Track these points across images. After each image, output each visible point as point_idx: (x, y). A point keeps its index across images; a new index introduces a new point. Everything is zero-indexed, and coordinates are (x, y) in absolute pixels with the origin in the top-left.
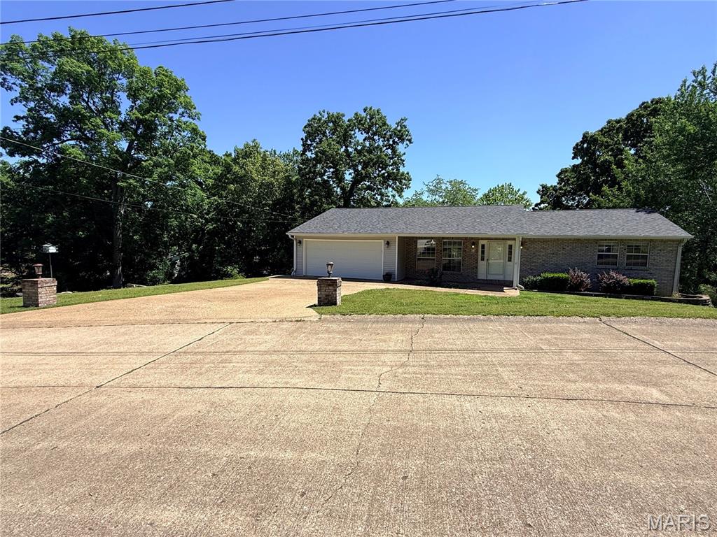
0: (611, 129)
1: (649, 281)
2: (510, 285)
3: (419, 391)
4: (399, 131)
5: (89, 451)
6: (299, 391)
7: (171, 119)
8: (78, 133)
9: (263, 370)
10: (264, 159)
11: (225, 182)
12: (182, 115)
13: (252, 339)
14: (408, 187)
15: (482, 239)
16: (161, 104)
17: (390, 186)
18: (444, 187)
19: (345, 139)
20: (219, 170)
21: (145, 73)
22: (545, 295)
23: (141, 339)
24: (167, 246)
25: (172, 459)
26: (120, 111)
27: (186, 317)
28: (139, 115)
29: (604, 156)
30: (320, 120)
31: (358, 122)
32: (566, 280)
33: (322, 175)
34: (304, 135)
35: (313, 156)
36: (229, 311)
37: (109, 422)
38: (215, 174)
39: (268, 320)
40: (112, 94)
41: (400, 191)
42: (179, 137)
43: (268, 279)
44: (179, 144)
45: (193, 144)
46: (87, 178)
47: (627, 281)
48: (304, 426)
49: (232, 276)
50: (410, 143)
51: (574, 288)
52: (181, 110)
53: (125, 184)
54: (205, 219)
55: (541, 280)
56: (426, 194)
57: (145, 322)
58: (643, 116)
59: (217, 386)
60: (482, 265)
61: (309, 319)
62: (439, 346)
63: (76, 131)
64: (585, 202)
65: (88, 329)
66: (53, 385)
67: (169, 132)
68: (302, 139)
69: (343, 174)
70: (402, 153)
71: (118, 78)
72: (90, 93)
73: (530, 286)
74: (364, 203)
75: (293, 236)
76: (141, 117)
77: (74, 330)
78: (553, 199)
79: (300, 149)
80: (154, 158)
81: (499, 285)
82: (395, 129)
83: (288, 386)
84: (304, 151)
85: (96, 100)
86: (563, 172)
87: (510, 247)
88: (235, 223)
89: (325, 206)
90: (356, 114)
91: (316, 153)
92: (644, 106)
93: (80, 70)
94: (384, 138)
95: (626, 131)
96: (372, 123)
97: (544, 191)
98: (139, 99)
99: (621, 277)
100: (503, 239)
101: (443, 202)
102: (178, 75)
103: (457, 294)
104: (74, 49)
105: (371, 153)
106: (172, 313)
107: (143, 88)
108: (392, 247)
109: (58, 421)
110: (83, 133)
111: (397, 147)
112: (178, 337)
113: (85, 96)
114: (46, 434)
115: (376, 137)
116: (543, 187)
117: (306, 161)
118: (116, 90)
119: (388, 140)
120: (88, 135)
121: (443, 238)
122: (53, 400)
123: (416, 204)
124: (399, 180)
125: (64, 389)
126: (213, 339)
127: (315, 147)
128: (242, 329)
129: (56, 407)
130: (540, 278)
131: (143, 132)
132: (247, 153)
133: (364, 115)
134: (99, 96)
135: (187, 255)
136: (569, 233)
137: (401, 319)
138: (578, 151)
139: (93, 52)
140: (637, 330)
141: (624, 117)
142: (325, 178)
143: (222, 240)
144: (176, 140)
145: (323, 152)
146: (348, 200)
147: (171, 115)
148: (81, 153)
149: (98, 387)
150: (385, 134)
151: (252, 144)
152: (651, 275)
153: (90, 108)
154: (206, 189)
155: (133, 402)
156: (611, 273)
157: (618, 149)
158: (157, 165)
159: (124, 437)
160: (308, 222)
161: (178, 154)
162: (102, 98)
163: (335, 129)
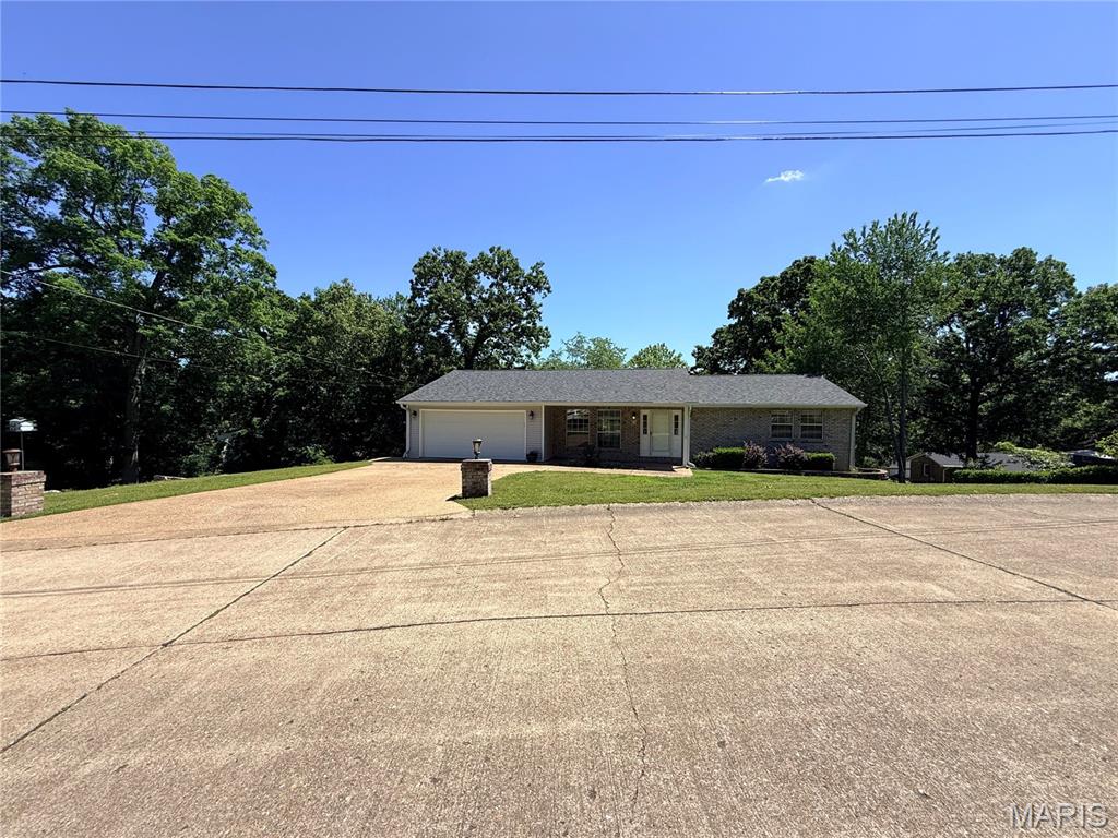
0: (765, 286)
1: (827, 455)
2: (679, 463)
3: (663, 610)
4: (535, 277)
5: (192, 766)
6: (501, 623)
7: (223, 245)
8: (73, 257)
9: (430, 596)
10: (359, 305)
11: (301, 333)
12: (240, 241)
13: (390, 550)
14: (547, 346)
15: (644, 408)
16: (210, 225)
17: (524, 343)
18: (586, 347)
19: (468, 284)
20: (293, 317)
21: (186, 181)
22: (722, 474)
23: (211, 560)
24: (213, 420)
25: (351, 761)
26: (144, 231)
27: (273, 522)
28: (176, 237)
29: (761, 316)
30: (434, 258)
31: (483, 264)
32: (742, 455)
33: (436, 328)
34: (414, 277)
35: (426, 303)
36: (336, 509)
37: (211, 707)
38: (286, 322)
39: (401, 521)
40: (133, 207)
41: (536, 350)
42: (236, 270)
43: (370, 464)
44: (235, 279)
45: (257, 280)
46: (86, 322)
47: (806, 455)
48: (536, 678)
49: (315, 461)
50: (549, 292)
51: (751, 465)
52: (239, 235)
53: (150, 332)
54: (273, 382)
55: (714, 457)
56: (566, 354)
57: (207, 533)
58: (797, 275)
59: (371, 626)
60: (644, 440)
61: (458, 516)
62: (651, 545)
63: (70, 254)
64: (742, 366)
65: (113, 549)
66: (79, 648)
67: (222, 263)
68: (411, 281)
69: (467, 327)
70: (538, 303)
71: (143, 186)
72: (96, 202)
73: (701, 464)
74: (490, 364)
75: (405, 406)
76: (180, 240)
77: (86, 551)
78: (710, 362)
79: (408, 293)
80: (198, 298)
81: (666, 463)
82: (530, 275)
83: (480, 617)
84: (413, 298)
85: (106, 213)
86: (718, 332)
87: (676, 417)
88: (317, 388)
89: (443, 367)
90: (482, 254)
91: (431, 300)
92: (797, 264)
93: (82, 168)
94: (516, 285)
95: (782, 289)
96: (502, 266)
97: (699, 353)
98: (175, 215)
99: (799, 451)
100: (668, 408)
101: (588, 365)
102: (236, 188)
103: (625, 476)
104: (72, 139)
105: (501, 302)
106: (247, 517)
107: (181, 202)
108: (537, 419)
109: (111, 715)
110: (82, 257)
111: (532, 296)
112: (270, 552)
113: (89, 205)
114: (95, 743)
115: (506, 284)
116: (699, 348)
117: (414, 310)
118: (139, 201)
119: (521, 288)
120: (91, 261)
121: (598, 407)
122: (89, 676)
123: (553, 366)
124: (537, 337)
125: (103, 654)
126: (330, 553)
127: (427, 293)
128: (367, 537)
129: (99, 688)
130: (711, 454)
131: (181, 261)
132: (336, 296)
133: (491, 255)
134: (111, 207)
135: (243, 432)
136: (741, 402)
137: (581, 510)
138: (734, 310)
139: (105, 146)
140: (858, 512)
141: (778, 275)
142: (442, 331)
143: (298, 411)
144: (231, 274)
145: (440, 299)
146: (473, 359)
147: (222, 240)
148: (79, 285)
149: (165, 645)
150: (518, 280)
151: (341, 285)
152: (827, 448)
153: (97, 223)
154: (273, 341)
155: (239, 665)
156: (788, 446)
157: (775, 309)
158: (201, 307)
159: (247, 730)
160: (425, 387)
161: (235, 294)
162: (115, 210)
163: (455, 271)
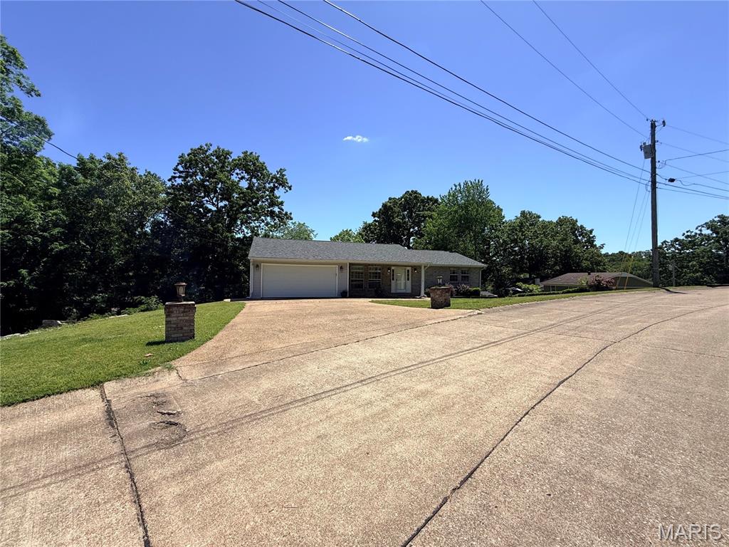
4: (282, 179)
15: (394, 266)
47: (471, 289)
50: (290, 189)
60: (393, 283)
70: (281, 196)
82: (276, 176)
87: (408, 271)
100: (404, 266)
108: (344, 271)
156: (463, 285)
